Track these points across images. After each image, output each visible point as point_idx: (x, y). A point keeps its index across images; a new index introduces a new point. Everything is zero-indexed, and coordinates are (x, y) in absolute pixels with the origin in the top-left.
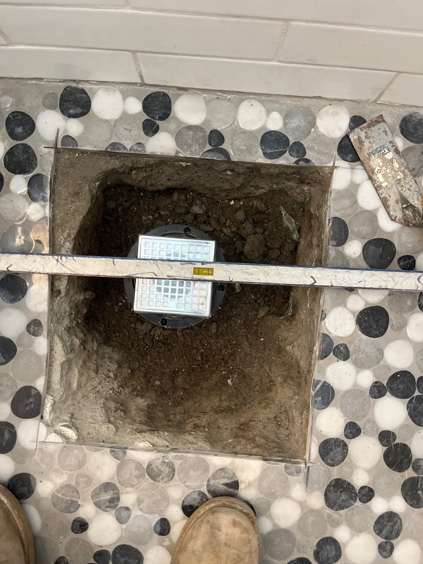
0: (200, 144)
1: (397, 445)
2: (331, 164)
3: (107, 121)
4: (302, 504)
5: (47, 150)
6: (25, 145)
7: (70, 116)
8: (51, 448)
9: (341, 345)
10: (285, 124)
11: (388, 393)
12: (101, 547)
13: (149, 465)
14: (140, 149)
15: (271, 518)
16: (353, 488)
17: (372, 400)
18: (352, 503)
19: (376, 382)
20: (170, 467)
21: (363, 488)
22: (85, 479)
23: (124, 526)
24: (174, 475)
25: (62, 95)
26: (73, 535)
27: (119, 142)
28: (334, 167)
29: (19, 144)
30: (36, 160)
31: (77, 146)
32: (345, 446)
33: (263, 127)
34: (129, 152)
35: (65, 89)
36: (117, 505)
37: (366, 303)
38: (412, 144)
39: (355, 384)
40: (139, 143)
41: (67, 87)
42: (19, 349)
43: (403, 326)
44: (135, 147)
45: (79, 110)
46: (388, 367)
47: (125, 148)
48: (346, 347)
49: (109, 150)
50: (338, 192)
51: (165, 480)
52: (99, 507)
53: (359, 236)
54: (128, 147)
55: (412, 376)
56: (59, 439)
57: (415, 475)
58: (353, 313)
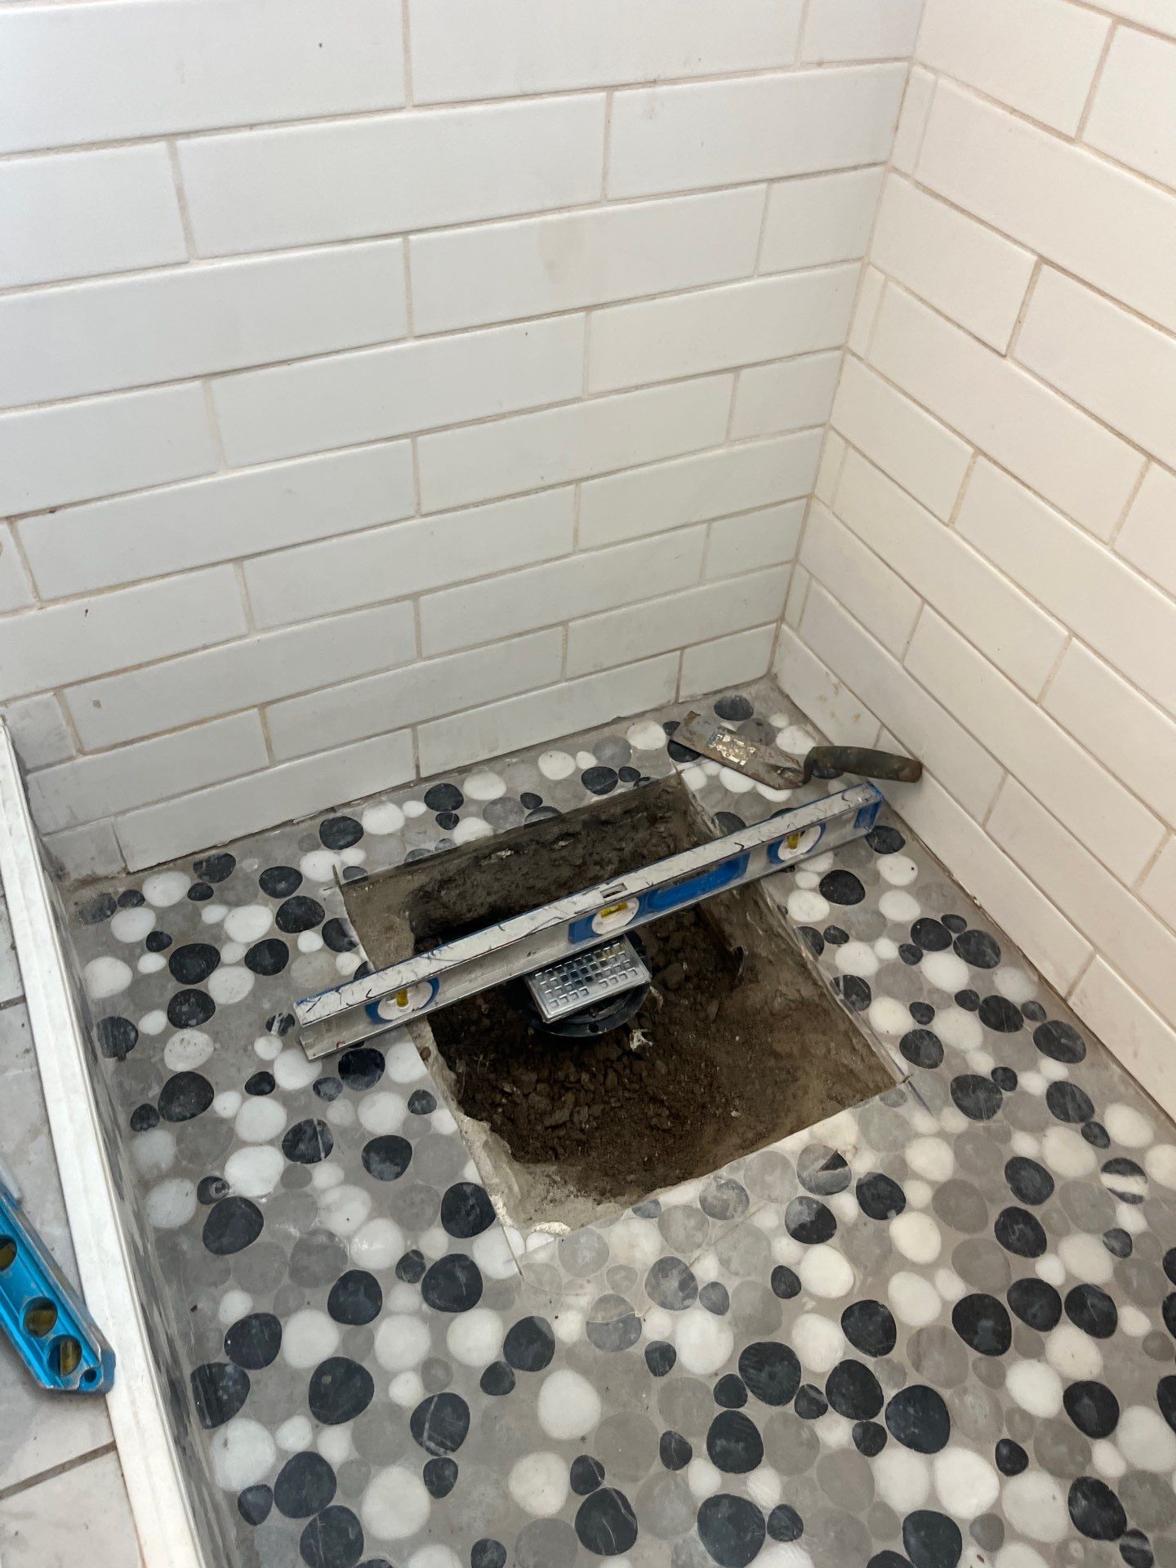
0: (517, 814)
1: (986, 1001)
2: (674, 771)
3: (390, 835)
4: (942, 1135)
5: (329, 892)
6: (298, 898)
7: (341, 848)
8: (543, 1258)
9: (828, 929)
10: (598, 758)
11: (925, 951)
12: (717, 1373)
13: (703, 1200)
14: (447, 844)
15: (917, 1176)
16: (984, 1079)
17: (914, 966)
18: (998, 1096)
19: (901, 947)
20: (733, 1188)
21: (994, 1072)
22: (623, 1273)
23: (729, 1315)
24: (746, 1196)
25: (320, 832)
26: (658, 1382)
27: (418, 849)
28: (679, 773)
29: (289, 900)
30: (321, 907)
31: (366, 873)
32: (929, 1033)
33: (578, 769)
35: (322, 825)
36: (696, 1289)
37: (820, 874)
38: (742, 722)
39: (880, 960)
40: (443, 839)
42: (413, 1143)
44: (442, 846)
45: (350, 838)
46: (898, 924)
47: (429, 851)
48: (835, 928)
49: (410, 861)
50: (701, 791)
51: (740, 1209)
52: (672, 1308)
53: (756, 819)
54: (433, 850)
55: (933, 921)
57: (1038, 1024)
58: (812, 890)
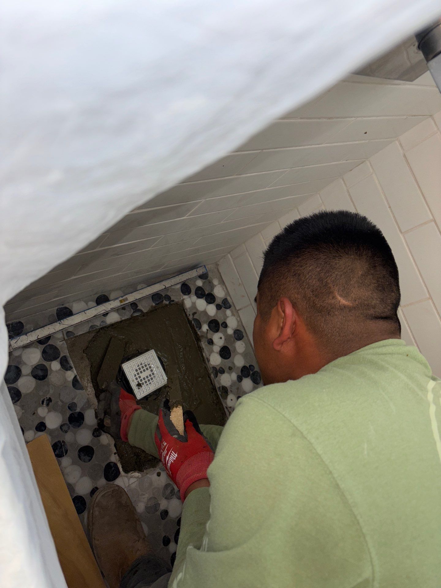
0: (129, 311)
2: (182, 299)
5: (61, 343)
6: (49, 345)
8: (133, 486)
9: (220, 368)
11: (243, 378)
12: (178, 517)
14: (104, 324)
17: (240, 383)
19: (238, 376)
22: (156, 490)
25: (57, 313)
26: (164, 521)
27: (93, 324)
28: (183, 300)
29: (46, 346)
30: (59, 350)
31: (75, 334)
34: (100, 327)
35: (57, 310)
37: (220, 347)
38: (205, 280)
39: (232, 381)
40: (103, 321)
41: (58, 309)
42: (94, 448)
43: (235, 349)
44: (102, 324)
46: (238, 368)
47: (97, 326)
48: (222, 368)
49: (91, 330)
50: (189, 308)
52: (168, 499)
53: (205, 322)
54: (99, 325)
55: (247, 367)
56: (135, 480)
58: (217, 353)
